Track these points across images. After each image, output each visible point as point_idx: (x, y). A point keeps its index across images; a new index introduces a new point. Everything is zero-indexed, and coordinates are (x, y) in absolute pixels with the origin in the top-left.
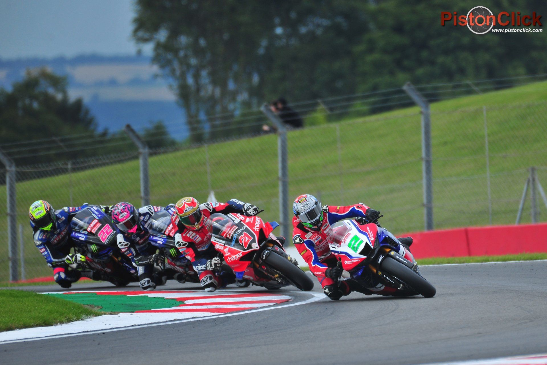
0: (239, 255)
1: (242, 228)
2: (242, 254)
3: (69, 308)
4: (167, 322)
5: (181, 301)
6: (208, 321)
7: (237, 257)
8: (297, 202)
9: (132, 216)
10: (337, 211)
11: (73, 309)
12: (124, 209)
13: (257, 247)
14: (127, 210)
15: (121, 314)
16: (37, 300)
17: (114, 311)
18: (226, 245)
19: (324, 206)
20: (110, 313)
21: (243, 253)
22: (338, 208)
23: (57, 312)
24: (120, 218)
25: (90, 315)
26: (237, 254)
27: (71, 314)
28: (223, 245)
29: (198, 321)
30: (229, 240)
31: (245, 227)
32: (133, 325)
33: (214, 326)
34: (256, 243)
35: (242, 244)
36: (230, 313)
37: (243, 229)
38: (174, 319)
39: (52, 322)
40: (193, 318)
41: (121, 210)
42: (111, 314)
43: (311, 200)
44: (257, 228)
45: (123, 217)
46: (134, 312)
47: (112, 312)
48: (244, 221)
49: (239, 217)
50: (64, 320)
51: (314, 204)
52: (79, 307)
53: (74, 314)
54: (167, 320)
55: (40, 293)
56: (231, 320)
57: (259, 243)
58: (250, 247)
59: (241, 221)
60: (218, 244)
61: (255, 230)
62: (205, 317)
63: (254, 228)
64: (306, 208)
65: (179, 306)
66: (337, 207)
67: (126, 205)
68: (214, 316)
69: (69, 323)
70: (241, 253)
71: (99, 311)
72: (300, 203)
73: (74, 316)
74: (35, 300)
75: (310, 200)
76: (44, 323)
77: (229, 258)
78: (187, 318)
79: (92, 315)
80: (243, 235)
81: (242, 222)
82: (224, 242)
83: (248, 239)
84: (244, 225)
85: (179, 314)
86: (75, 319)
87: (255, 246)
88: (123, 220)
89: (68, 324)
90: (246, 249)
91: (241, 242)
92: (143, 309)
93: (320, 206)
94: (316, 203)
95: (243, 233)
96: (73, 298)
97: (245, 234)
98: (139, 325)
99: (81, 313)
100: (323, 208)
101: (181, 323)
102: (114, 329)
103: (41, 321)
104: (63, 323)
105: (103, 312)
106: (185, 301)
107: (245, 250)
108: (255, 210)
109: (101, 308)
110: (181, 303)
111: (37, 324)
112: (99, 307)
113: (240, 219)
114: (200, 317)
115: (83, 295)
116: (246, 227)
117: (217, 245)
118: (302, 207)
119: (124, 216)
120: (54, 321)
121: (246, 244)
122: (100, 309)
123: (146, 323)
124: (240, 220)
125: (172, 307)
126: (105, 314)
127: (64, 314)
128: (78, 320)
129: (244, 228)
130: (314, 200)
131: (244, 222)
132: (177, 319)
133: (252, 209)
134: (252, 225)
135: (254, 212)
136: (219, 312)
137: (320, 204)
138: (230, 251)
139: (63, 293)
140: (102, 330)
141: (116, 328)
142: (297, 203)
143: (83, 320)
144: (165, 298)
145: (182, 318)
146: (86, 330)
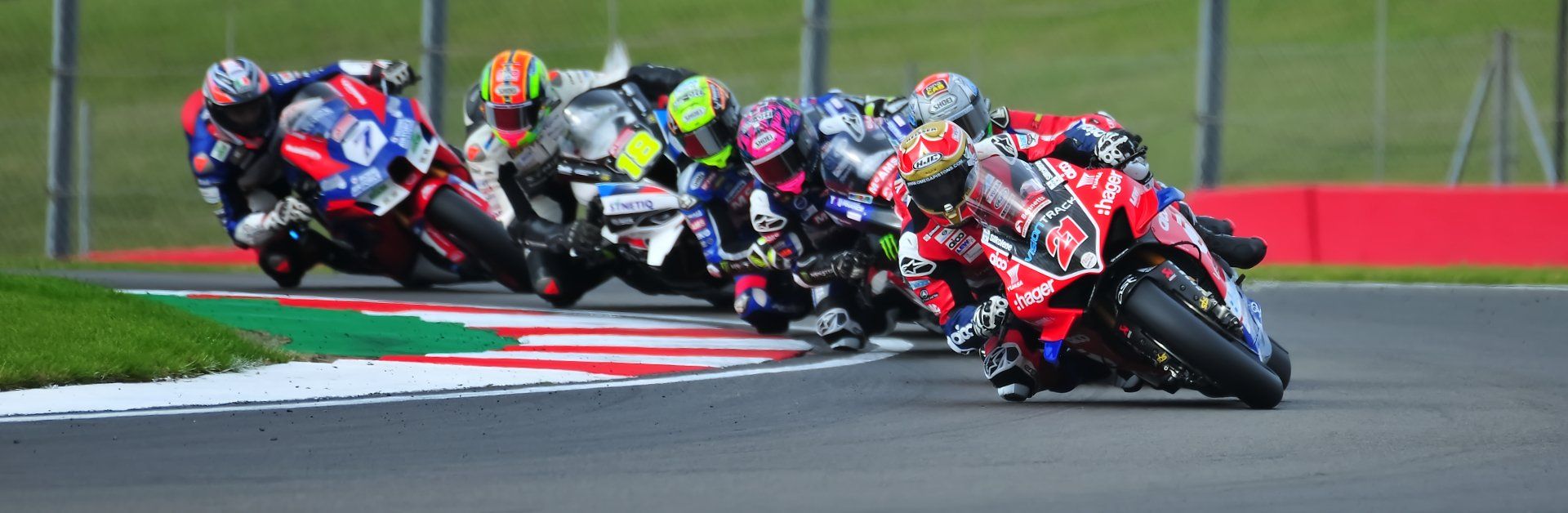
0: (1045, 289)
1: (1063, 206)
2: (1053, 284)
3: (199, 338)
4: (465, 390)
5: (509, 337)
6: (579, 394)
7: (1040, 296)
8: (920, 93)
9: (791, 142)
10: (1034, 127)
11: (211, 339)
12: (770, 120)
13: (1097, 266)
14: (778, 125)
15: (341, 363)
16: (113, 309)
17: (324, 352)
18: (1013, 258)
19: (999, 110)
20: (311, 356)
21: (1056, 283)
22: (1038, 118)
23: (167, 345)
24: (755, 146)
25: (256, 358)
26: (1039, 285)
27: (203, 354)
28: (1007, 254)
29: (550, 393)
30: (1021, 242)
31: (1071, 202)
32: (373, 393)
33: (594, 410)
34: (1095, 253)
35: (1053, 256)
36: (641, 377)
37: (1064, 208)
38: (487, 384)
39: (151, 373)
40: (537, 385)
41: (761, 125)
42: (314, 360)
43: (959, 90)
44: (1104, 207)
45: (765, 144)
46: (377, 358)
47: (317, 356)
48: (1073, 182)
49: (1063, 169)
50: (183, 367)
51: (967, 101)
52: (228, 334)
53: (213, 352)
54: (467, 386)
55: (125, 291)
56: (642, 397)
57: (1106, 255)
58: (1076, 264)
59: (1066, 182)
60: (994, 252)
61: (1100, 212)
62: (571, 383)
63: (1097, 206)
64: (943, 113)
65: (504, 349)
66: (1034, 116)
67: (779, 110)
68: (596, 382)
69: (197, 376)
70: (1050, 282)
71: (281, 351)
72: (928, 96)
73: (211, 359)
74: (108, 310)
75: (958, 92)
76: (128, 372)
77: (1019, 298)
78: (522, 383)
79: (261, 360)
80: (1060, 227)
81: (1067, 186)
82: (1009, 247)
83: (1072, 238)
84: (1069, 196)
85: (501, 371)
86: (213, 366)
87: (1092, 262)
88: (762, 153)
89: (193, 379)
90: (1065, 270)
91: (1052, 247)
92: (403, 353)
93: (986, 111)
94: (974, 100)
95: (1061, 221)
96: (212, 311)
97: (1067, 222)
98: (389, 395)
99: (232, 351)
100: (996, 115)
101: (504, 395)
102: (318, 400)
103: (121, 367)
104: (181, 377)
105: (293, 352)
106: (521, 336)
107: (1061, 273)
108: (1123, 148)
109: (288, 343)
110: (510, 343)
111: (109, 375)
112: (282, 340)
113: (1065, 177)
114: (559, 384)
115: (241, 304)
116: (1075, 202)
117: (992, 255)
118: (933, 110)
119: (768, 142)
120: (156, 368)
121: (1064, 252)
122: (284, 344)
123: (410, 391)
124: (1063, 180)
125: (482, 350)
126: (297, 359)
127: (185, 351)
128: (223, 369)
129: (1068, 204)
130: (969, 90)
131: (1074, 188)
132: (496, 384)
133: (1113, 147)
134: (1091, 196)
135: (1121, 154)
136: (611, 372)
137: (985, 104)
138: (1024, 273)
139: (188, 296)
140: (286, 402)
141: (325, 399)
142: (919, 96)
143: (235, 371)
144: (465, 326)
145: (508, 384)
146: (242, 400)
